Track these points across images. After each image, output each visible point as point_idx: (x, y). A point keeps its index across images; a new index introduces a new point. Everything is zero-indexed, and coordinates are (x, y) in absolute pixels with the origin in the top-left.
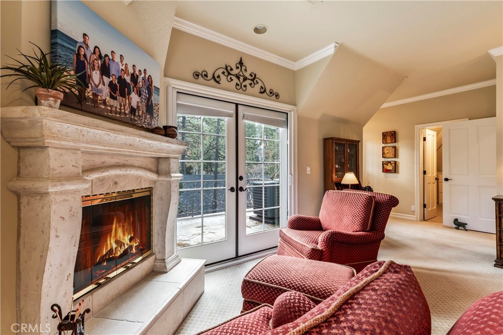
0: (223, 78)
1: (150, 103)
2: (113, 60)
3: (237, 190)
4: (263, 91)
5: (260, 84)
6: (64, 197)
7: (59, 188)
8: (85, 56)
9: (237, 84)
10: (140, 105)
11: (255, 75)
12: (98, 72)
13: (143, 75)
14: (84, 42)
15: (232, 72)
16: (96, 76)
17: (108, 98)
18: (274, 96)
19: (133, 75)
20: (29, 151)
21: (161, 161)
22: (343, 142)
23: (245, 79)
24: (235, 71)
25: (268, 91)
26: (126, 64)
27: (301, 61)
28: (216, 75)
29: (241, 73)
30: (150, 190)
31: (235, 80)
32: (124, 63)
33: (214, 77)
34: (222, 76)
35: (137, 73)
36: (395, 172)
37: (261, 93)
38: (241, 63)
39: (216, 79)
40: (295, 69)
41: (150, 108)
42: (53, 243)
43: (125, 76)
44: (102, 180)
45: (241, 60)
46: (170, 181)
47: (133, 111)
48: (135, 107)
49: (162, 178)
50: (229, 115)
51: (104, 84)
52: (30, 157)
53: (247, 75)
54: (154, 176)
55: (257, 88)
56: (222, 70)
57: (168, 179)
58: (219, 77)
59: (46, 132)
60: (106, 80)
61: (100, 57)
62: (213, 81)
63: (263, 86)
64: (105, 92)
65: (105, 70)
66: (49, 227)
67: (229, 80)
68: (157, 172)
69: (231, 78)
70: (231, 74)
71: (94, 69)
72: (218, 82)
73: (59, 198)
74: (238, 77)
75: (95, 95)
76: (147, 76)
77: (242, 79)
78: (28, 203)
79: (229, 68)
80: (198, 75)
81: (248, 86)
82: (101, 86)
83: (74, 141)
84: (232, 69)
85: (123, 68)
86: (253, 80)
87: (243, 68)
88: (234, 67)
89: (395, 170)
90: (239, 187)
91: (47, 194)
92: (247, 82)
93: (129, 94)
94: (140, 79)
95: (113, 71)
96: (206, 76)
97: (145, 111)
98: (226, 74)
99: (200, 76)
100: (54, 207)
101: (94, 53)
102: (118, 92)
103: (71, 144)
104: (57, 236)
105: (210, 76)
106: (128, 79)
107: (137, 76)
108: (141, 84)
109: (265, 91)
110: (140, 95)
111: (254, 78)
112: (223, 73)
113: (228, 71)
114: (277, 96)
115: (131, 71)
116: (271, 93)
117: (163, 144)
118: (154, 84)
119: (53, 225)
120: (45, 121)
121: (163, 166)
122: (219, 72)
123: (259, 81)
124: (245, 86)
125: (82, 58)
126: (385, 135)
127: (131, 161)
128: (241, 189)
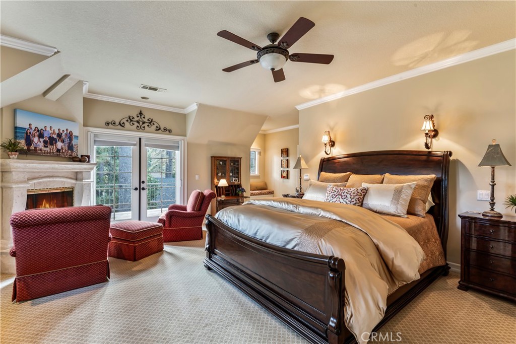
0: (127, 124)
1: (71, 145)
2: (46, 130)
3: (140, 189)
4: (158, 129)
5: (156, 125)
6: (19, 189)
7: (17, 186)
8: (30, 133)
9: (138, 127)
10: (63, 147)
11: (152, 120)
12: (37, 138)
13: (65, 132)
14: (30, 127)
15: (134, 120)
16: (36, 140)
17: (43, 148)
18: (168, 132)
19: (58, 134)
20: (6, 173)
21: (78, 173)
22: (225, 159)
23: (144, 123)
24: (136, 119)
25: (162, 129)
26: (54, 130)
27: (187, 108)
28: (121, 123)
29: (141, 120)
30: (73, 188)
31: (136, 124)
32: (52, 129)
33: (120, 124)
34: (126, 123)
35: (61, 132)
36: (287, 178)
37: (157, 130)
38: (141, 113)
39: (122, 125)
40: (186, 113)
41: (71, 147)
42: (14, 204)
43: (53, 136)
44: (40, 183)
45: (141, 112)
46: (83, 184)
47: (58, 150)
48: (60, 148)
49: (78, 182)
50: (135, 145)
51: (40, 142)
52: (6, 175)
53: (146, 120)
54: (74, 181)
55: (154, 127)
56: (126, 119)
57: (81, 183)
58: (123, 123)
59: (11, 167)
60: (42, 140)
61: (38, 131)
62: (119, 126)
63: (158, 126)
64: (41, 145)
65: (41, 136)
66: (13, 199)
67: (132, 124)
68: (76, 179)
69: (133, 123)
70: (132, 121)
71: (35, 137)
72: (123, 127)
73: (16, 189)
74: (138, 122)
75: (35, 148)
76: (68, 132)
77: (141, 123)
78: (6, 191)
79: (131, 118)
80: (108, 124)
81: (146, 127)
82: (39, 143)
83: (23, 169)
84: (133, 118)
85: (52, 132)
86: (150, 123)
87: (142, 116)
88: (135, 117)
89: (287, 177)
90: (141, 188)
91: (12, 187)
92: (145, 125)
93: (56, 143)
94: (63, 134)
95: (46, 135)
96: (115, 123)
97: (67, 149)
98: (129, 121)
99: (110, 124)
100: (15, 192)
101: (35, 130)
102: (49, 144)
103: (22, 170)
104: (16, 202)
105: (117, 123)
106: (55, 136)
107: (61, 134)
108: (64, 137)
109: (160, 129)
110: (63, 142)
111: (151, 122)
112: (127, 121)
113: (130, 119)
114: (169, 131)
115: (57, 132)
116: (165, 130)
117: (75, 166)
118: (74, 134)
119: (14, 198)
120: (11, 164)
121: (79, 176)
122: (124, 121)
123: (154, 123)
124: (144, 127)
125: (29, 134)
126: (282, 151)
127: (56, 174)
128: (143, 189)
